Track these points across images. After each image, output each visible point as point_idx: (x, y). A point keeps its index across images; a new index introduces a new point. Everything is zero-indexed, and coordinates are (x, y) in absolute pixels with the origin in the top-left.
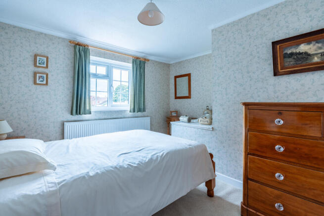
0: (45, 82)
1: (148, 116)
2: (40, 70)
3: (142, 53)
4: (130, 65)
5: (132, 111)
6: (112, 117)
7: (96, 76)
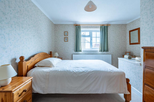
0: (67, 41)
1: (110, 54)
2: (66, 36)
3: (106, 22)
4: (99, 29)
5: (100, 51)
6: (91, 53)
7: (84, 36)
